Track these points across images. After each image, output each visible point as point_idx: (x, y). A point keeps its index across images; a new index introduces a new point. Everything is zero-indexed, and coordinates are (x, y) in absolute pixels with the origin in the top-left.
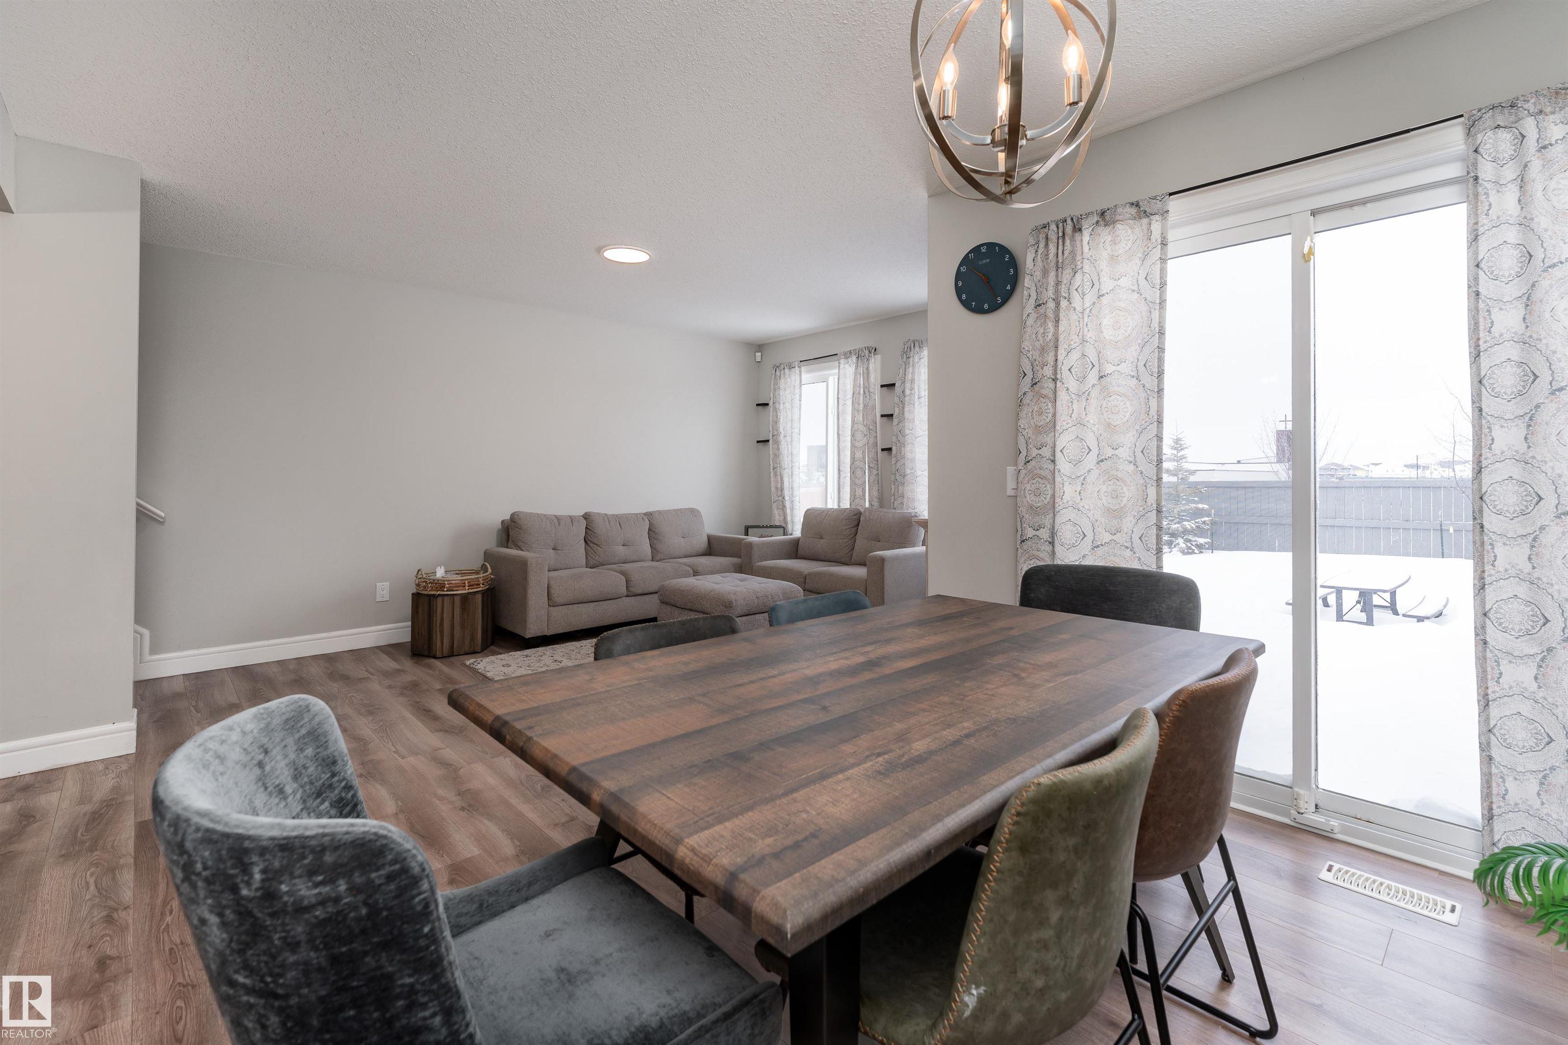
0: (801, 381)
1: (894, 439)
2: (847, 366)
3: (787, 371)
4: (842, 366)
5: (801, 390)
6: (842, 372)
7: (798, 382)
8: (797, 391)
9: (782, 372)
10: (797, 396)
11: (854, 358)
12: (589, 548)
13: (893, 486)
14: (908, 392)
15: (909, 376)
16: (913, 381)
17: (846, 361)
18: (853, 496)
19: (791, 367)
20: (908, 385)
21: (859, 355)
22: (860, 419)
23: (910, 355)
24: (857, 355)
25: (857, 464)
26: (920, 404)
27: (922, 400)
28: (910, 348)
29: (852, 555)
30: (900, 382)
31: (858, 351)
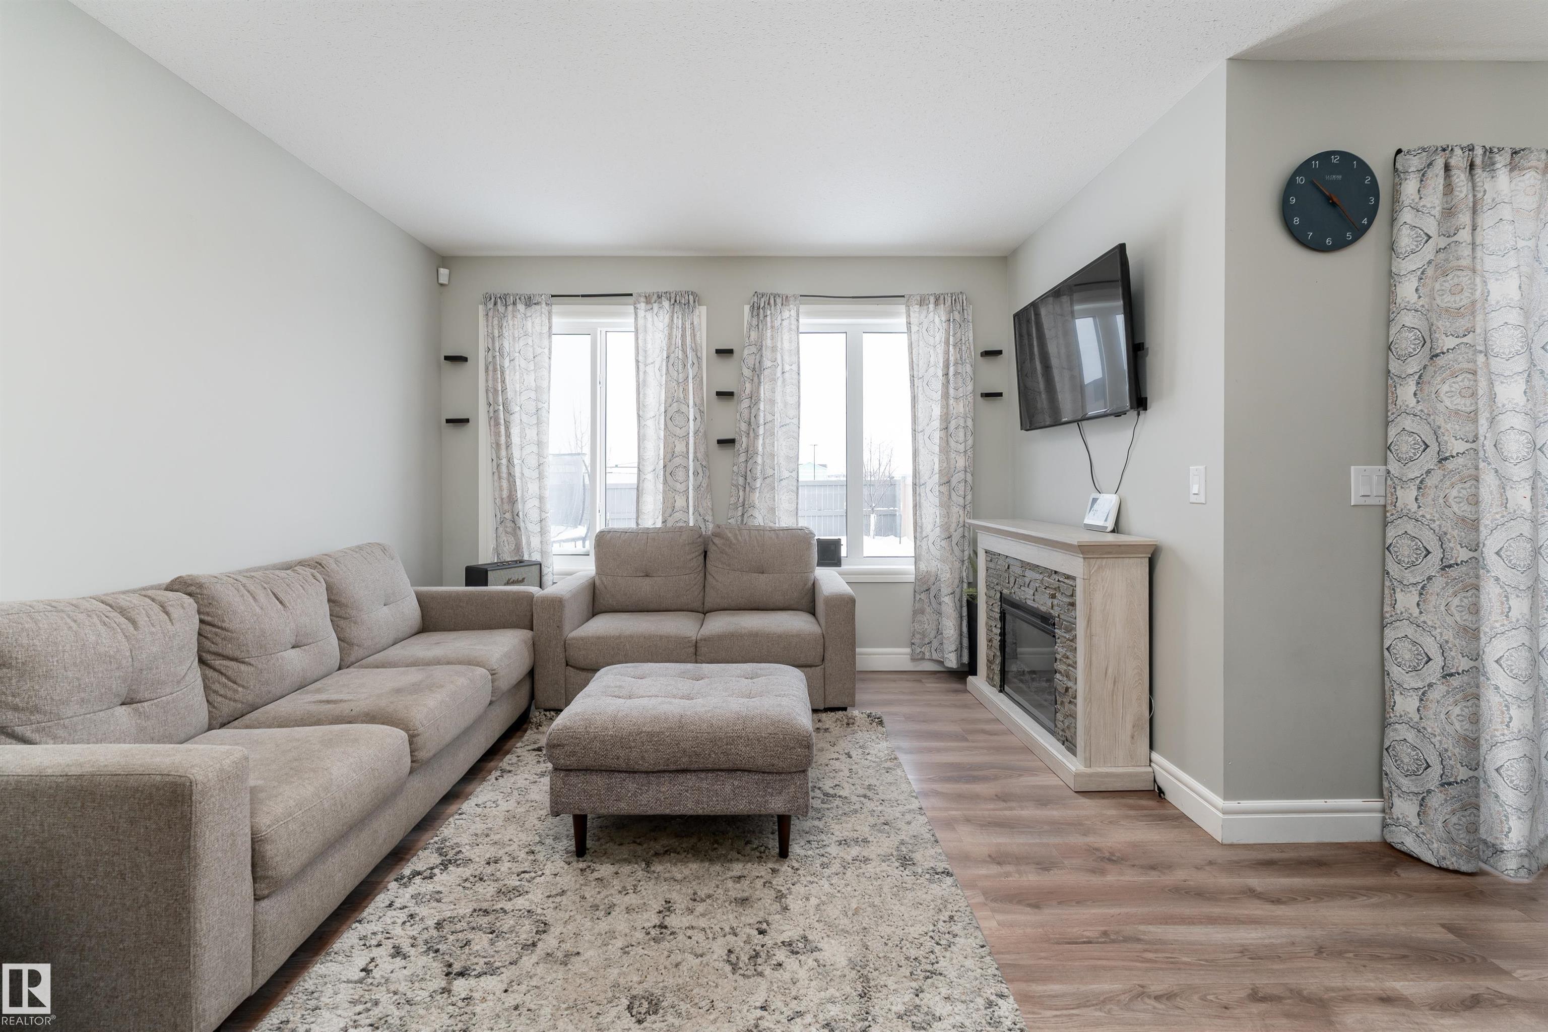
0: (550, 328)
1: (744, 426)
2: (649, 315)
3: (521, 307)
4: (641, 313)
5: (550, 342)
6: (641, 322)
7: (545, 329)
8: (546, 342)
9: (510, 308)
10: (546, 351)
11: (666, 304)
12: (210, 673)
13: (741, 493)
14: (767, 363)
15: (768, 342)
16: (774, 349)
17: (649, 307)
18: (669, 508)
19: (529, 302)
20: (767, 353)
21: (676, 301)
22: (682, 396)
23: (769, 312)
24: (673, 301)
25: (678, 461)
26: (784, 381)
27: (787, 375)
28: (769, 304)
29: (704, 597)
30: (753, 349)
31: (673, 295)
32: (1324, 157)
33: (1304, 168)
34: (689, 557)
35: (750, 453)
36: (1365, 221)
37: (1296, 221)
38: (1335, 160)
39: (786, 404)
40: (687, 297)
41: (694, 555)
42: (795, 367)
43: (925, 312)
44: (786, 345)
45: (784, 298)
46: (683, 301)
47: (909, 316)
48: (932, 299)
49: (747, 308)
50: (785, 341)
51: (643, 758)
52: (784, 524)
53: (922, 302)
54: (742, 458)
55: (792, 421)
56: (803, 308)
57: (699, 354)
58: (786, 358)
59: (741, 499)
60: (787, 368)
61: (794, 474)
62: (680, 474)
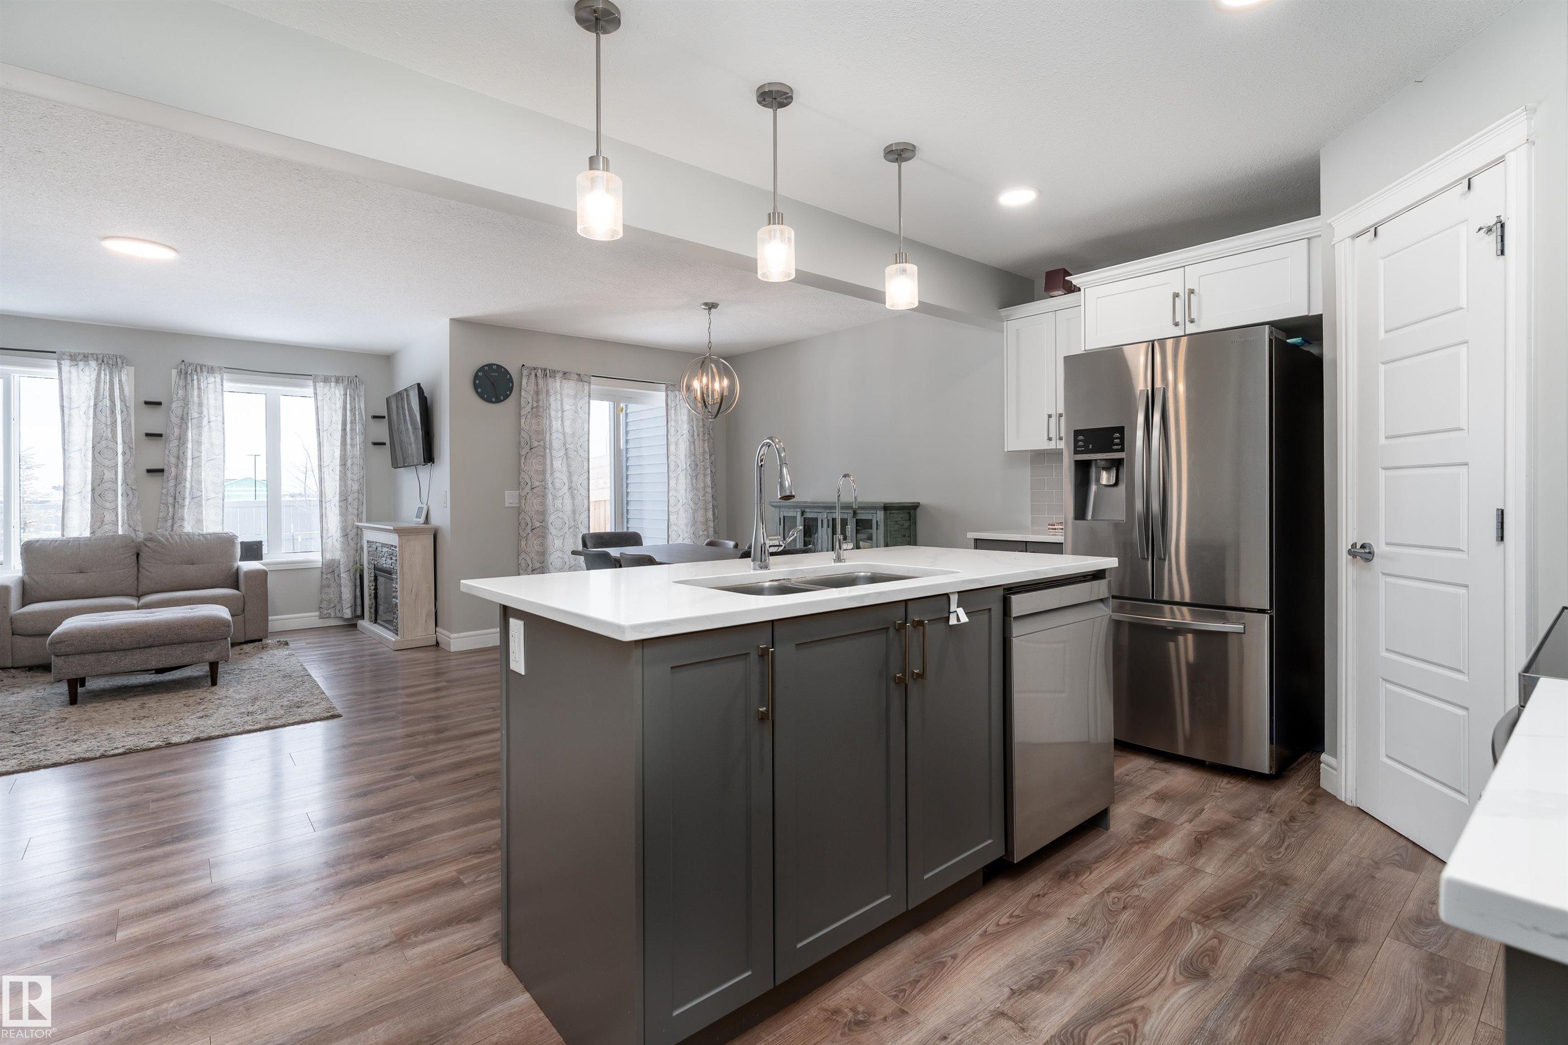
2: (74, 370)
4: (66, 368)
6: (65, 374)
11: (93, 363)
14: (194, 414)
15: (195, 399)
17: (74, 363)
18: (98, 522)
20: (193, 407)
21: (103, 361)
22: (110, 435)
23: (195, 377)
24: (100, 361)
25: (106, 485)
26: (210, 428)
27: (212, 424)
28: (196, 371)
29: (138, 585)
30: (181, 403)
31: (101, 357)
32: (490, 365)
33: (482, 369)
34: (123, 557)
35: (179, 479)
36: (508, 393)
37: (479, 390)
38: (494, 367)
39: (212, 445)
40: (115, 360)
41: (127, 555)
42: (220, 419)
43: (328, 387)
44: (212, 402)
45: (210, 368)
46: (111, 362)
47: (315, 389)
48: (333, 379)
49: (174, 372)
50: (211, 399)
51: (122, 642)
52: (211, 531)
53: (326, 380)
54: (172, 483)
55: (218, 457)
56: (225, 376)
57: (128, 405)
58: (212, 411)
59: (170, 514)
60: (213, 418)
61: (221, 495)
62: (109, 496)
